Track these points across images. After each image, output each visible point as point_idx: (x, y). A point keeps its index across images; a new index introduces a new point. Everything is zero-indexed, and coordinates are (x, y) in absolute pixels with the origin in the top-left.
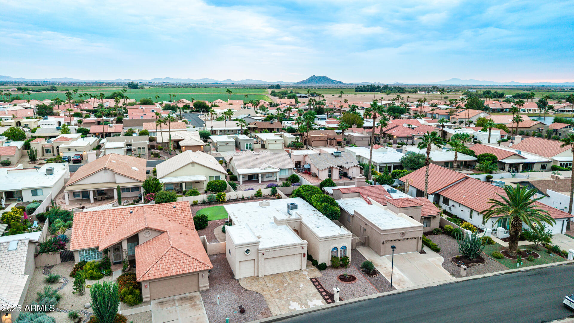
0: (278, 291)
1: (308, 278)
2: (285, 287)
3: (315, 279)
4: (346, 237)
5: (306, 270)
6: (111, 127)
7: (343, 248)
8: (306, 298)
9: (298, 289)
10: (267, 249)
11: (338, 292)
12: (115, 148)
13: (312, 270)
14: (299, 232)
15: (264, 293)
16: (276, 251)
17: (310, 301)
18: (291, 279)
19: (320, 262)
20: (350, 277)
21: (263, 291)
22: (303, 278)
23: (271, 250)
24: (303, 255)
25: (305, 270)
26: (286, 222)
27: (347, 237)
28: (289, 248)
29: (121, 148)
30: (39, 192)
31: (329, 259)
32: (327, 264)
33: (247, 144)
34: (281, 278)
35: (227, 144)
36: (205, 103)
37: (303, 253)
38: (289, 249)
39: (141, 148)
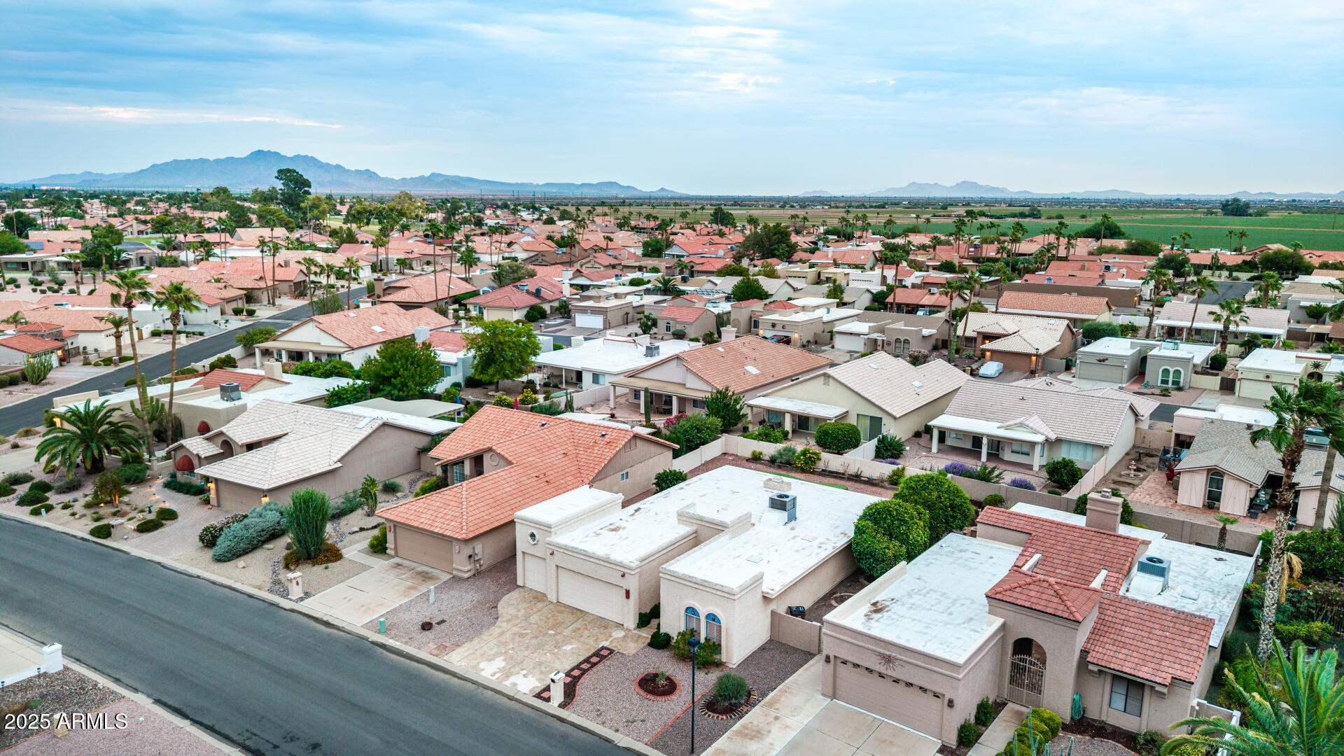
0: (522, 634)
1: (604, 644)
2: (546, 634)
3: (608, 652)
6: (933, 294)
7: (713, 619)
8: (530, 668)
9: (551, 649)
12: (851, 334)
15: (503, 624)
16: (574, 559)
17: (525, 675)
18: (578, 629)
19: (662, 628)
20: (663, 686)
21: (509, 620)
22: (597, 640)
23: (566, 552)
24: (624, 592)
27: (723, 594)
28: (597, 561)
29: (858, 335)
30: (601, 379)
31: (680, 630)
32: (669, 640)
33: (1166, 372)
35: (1104, 360)
36: (1301, 258)
37: (625, 588)
39: (902, 340)
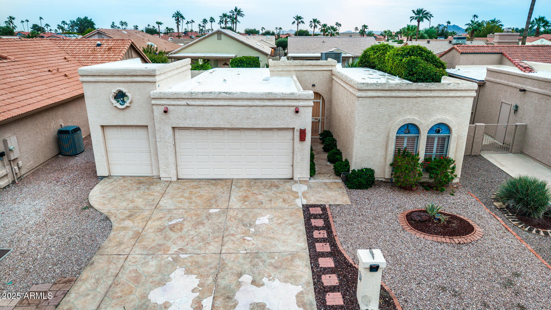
0: (172, 228)
1: (300, 202)
2: (209, 216)
3: (319, 209)
4: (452, 94)
5: (306, 181)
7: (438, 132)
8: (247, 267)
9: (242, 229)
10: (177, 97)
11: (374, 268)
13: (325, 184)
14: (326, 100)
15: (128, 223)
16: (208, 110)
17: (253, 282)
18: (245, 199)
19: (355, 165)
20: (449, 222)
21: (129, 217)
22: (284, 200)
23: (191, 102)
24: (297, 134)
25: (301, 182)
26: (293, 69)
27: (459, 94)
28: (250, 103)
31: (385, 159)
32: (378, 175)
34: (218, 190)
37: (297, 128)
38: (251, 109)
